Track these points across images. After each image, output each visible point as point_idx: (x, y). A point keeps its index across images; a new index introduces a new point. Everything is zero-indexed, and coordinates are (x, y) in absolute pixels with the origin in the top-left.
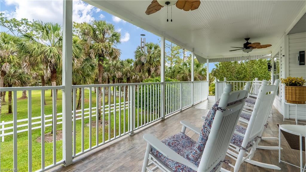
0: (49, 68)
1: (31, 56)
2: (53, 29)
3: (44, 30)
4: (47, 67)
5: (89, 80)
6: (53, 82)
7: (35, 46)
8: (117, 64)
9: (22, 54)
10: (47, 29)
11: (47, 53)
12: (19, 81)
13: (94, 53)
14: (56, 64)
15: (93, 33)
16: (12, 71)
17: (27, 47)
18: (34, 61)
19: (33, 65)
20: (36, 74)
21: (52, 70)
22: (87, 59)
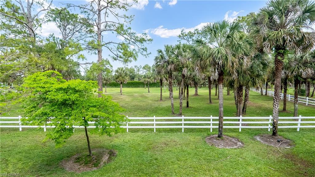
0: (216, 70)
1: (201, 60)
2: (220, 27)
3: (212, 31)
4: (215, 69)
5: (258, 81)
6: (220, 85)
7: (205, 50)
8: (304, 57)
9: (195, 59)
10: (215, 30)
11: (215, 55)
12: (193, 82)
13: (269, 46)
14: (223, 66)
15: (269, 18)
16: (189, 73)
17: (198, 51)
18: (204, 64)
19: (203, 68)
20: (205, 76)
21: (219, 72)
22: (257, 56)
